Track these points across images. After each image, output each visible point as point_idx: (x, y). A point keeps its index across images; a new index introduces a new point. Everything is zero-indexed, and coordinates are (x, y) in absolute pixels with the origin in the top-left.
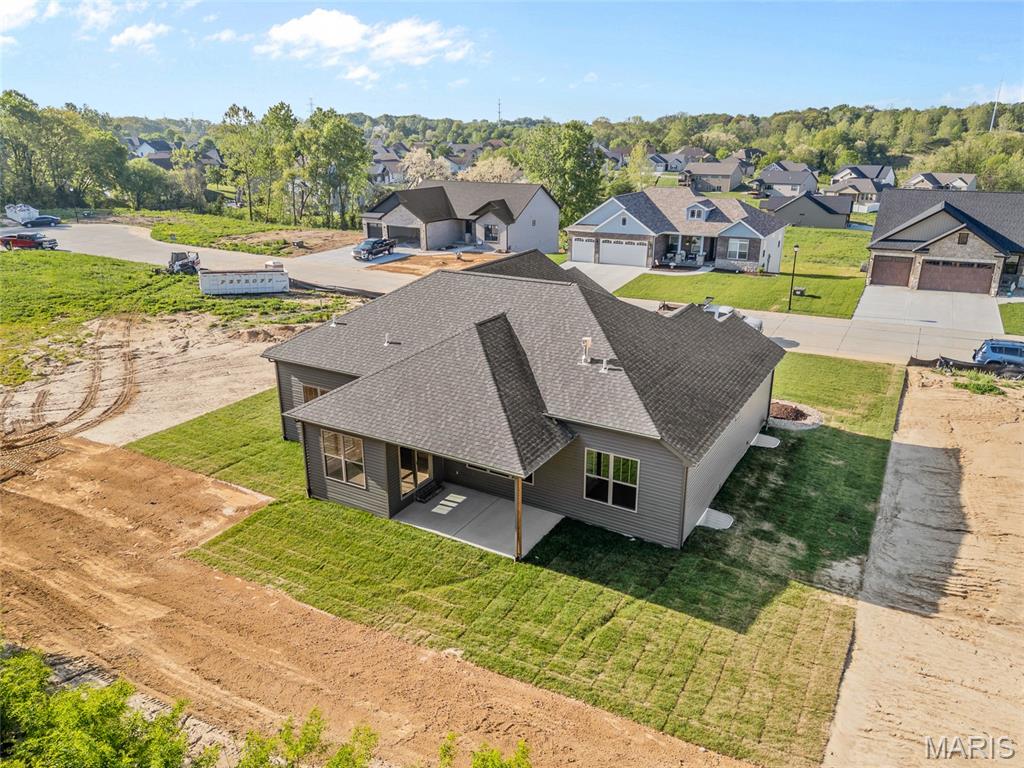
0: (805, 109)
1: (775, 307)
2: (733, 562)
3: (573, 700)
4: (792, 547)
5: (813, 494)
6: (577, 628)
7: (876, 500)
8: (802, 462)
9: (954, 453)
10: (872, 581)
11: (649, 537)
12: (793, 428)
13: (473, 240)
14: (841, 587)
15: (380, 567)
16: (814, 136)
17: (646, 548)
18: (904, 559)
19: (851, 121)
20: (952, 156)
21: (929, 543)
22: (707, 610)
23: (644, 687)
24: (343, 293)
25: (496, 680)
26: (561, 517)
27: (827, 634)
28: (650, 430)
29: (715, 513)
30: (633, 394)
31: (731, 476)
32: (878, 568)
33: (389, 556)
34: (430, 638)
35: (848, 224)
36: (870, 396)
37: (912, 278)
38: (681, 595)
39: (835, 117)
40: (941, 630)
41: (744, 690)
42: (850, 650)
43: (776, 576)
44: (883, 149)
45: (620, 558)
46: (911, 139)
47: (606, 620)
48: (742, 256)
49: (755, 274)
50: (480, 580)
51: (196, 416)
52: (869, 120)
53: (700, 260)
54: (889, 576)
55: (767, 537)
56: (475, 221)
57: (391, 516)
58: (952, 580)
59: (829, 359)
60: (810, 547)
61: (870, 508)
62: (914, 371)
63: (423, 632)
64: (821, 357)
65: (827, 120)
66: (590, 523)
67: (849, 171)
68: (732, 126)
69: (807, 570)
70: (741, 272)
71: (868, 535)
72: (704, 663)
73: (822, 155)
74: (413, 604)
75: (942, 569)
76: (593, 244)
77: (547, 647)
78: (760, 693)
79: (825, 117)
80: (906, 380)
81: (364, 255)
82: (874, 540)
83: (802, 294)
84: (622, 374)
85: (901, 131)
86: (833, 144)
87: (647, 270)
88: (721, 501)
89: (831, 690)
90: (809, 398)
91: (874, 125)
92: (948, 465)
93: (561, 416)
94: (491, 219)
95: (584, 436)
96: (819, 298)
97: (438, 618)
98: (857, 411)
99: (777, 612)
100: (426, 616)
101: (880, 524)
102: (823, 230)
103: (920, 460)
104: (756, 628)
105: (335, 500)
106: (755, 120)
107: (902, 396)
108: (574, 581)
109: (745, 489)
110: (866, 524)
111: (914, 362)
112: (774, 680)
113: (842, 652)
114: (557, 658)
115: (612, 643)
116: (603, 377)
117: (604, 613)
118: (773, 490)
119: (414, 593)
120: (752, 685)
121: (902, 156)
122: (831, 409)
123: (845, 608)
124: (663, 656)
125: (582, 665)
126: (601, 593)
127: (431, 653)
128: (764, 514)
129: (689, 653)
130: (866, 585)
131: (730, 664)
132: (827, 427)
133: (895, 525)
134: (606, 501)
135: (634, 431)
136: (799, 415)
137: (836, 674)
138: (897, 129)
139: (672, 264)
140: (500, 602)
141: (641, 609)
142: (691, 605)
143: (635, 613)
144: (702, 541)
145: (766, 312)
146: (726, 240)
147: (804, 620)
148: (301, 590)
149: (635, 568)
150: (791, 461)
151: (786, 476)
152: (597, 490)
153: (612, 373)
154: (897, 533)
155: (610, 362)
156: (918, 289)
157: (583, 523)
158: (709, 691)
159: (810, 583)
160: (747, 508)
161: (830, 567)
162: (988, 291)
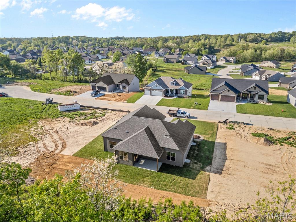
0: (193, 35)
1: (192, 107)
2: (191, 168)
3: (172, 192)
4: (200, 165)
5: (203, 154)
6: (170, 182)
7: (213, 155)
8: (200, 148)
9: (225, 144)
10: (212, 169)
11: (178, 165)
12: (198, 140)
13: (119, 89)
14: (208, 171)
15: (135, 175)
16: (196, 44)
17: (177, 167)
18: (217, 165)
19: (205, 39)
20: (230, 52)
21: (221, 162)
22: (188, 177)
23: (181, 189)
24: (94, 108)
25: (160, 191)
26: (162, 163)
27: (206, 179)
28: (177, 148)
29: (187, 159)
30: (174, 142)
31: (189, 152)
32: (213, 167)
33: (135, 173)
34: (148, 186)
35: (206, 73)
36: (211, 131)
37: (219, 99)
38: (184, 175)
39: (201, 38)
40: (222, 176)
41: (195, 188)
42: (209, 181)
43: (198, 170)
44: (213, 47)
45: (174, 170)
46: (220, 44)
47: (174, 180)
48: (183, 93)
49: (186, 98)
50: (152, 176)
51: (82, 147)
52: (209, 39)
53: (174, 94)
54: (215, 168)
55: (196, 163)
56: (120, 85)
57: (133, 166)
58: (224, 168)
59: (204, 122)
60: (203, 165)
61: (212, 156)
62: (219, 124)
63: (146, 185)
64: (202, 121)
65: (199, 39)
66: (167, 164)
67: (205, 56)
68: (175, 41)
69: (203, 168)
70: (184, 97)
71: (212, 161)
72: (189, 185)
73: (198, 50)
74: (142, 181)
75: (222, 166)
76: (150, 91)
77: (166, 185)
78: (197, 188)
79: (198, 38)
80: (218, 127)
81: (94, 95)
82: (213, 162)
83: (197, 104)
84: (171, 138)
85: (218, 42)
86: (201, 46)
87: (163, 97)
88: (188, 157)
89: (207, 187)
90: (200, 133)
91: (211, 40)
92: (224, 146)
93: (162, 146)
94: (124, 84)
95: (166, 149)
96: (201, 104)
97: (147, 183)
98: (209, 135)
99: (199, 176)
100: (145, 182)
101: (213, 159)
102: (200, 75)
103: (220, 145)
104: (196, 179)
105: (121, 163)
106: (181, 38)
107: (217, 131)
108: (167, 174)
109: (191, 154)
110: (211, 159)
111: (219, 122)
112: (199, 186)
113: (208, 181)
114: (168, 187)
115: (175, 184)
116: (168, 139)
117: (173, 179)
118: (196, 154)
119: (142, 179)
120: (196, 187)
121: (218, 49)
122: (205, 135)
123: (208, 174)
124: (183, 185)
125: (172, 187)
126: (172, 176)
127: (149, 188)
128: (195, 159)
129: (187, 184)
130: (211, 170)
131: (193, 185)
132: (204, 140)
133: (216, 159)
134: (170, 160)
135: (175, 149)
136: (199, 137)
137: (208, 184)
138: (216, 42)
139: (168, 96)
140: (156, 179)
141: (179, 178)
142: (186, 176)
143: (178, 179)
144: (186, 165)
145: (190, 109)
146: (180, 90)
147: (203, 177)
148: (123, 180)
149: (176, 171)
150: (199, 148)
151: (198, 151)
152: (168, 158)
153: (170, 138)
154: (216, 160)
155: (169, 136)
156: (221, 101)
157: (166, 164)
158: (190, 189)
159: (203, 171)
160: (192, 158)
161: (206, 168)
162: (234, 102)
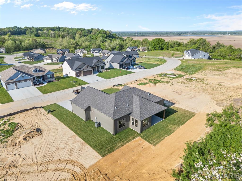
37: (82, 75)
48: (51, 78)
76: (14, 84)
83: (75, 82)
139: (38, 84)
146: (46, 75)
162: (92, 74)
